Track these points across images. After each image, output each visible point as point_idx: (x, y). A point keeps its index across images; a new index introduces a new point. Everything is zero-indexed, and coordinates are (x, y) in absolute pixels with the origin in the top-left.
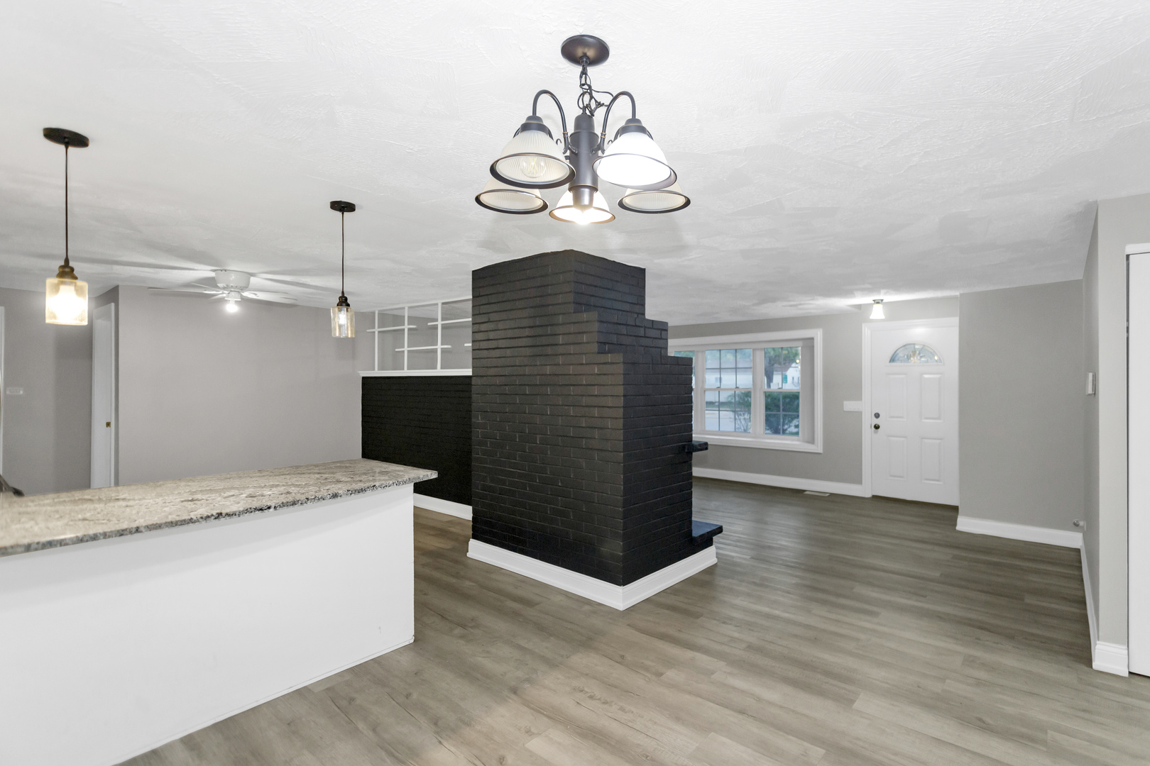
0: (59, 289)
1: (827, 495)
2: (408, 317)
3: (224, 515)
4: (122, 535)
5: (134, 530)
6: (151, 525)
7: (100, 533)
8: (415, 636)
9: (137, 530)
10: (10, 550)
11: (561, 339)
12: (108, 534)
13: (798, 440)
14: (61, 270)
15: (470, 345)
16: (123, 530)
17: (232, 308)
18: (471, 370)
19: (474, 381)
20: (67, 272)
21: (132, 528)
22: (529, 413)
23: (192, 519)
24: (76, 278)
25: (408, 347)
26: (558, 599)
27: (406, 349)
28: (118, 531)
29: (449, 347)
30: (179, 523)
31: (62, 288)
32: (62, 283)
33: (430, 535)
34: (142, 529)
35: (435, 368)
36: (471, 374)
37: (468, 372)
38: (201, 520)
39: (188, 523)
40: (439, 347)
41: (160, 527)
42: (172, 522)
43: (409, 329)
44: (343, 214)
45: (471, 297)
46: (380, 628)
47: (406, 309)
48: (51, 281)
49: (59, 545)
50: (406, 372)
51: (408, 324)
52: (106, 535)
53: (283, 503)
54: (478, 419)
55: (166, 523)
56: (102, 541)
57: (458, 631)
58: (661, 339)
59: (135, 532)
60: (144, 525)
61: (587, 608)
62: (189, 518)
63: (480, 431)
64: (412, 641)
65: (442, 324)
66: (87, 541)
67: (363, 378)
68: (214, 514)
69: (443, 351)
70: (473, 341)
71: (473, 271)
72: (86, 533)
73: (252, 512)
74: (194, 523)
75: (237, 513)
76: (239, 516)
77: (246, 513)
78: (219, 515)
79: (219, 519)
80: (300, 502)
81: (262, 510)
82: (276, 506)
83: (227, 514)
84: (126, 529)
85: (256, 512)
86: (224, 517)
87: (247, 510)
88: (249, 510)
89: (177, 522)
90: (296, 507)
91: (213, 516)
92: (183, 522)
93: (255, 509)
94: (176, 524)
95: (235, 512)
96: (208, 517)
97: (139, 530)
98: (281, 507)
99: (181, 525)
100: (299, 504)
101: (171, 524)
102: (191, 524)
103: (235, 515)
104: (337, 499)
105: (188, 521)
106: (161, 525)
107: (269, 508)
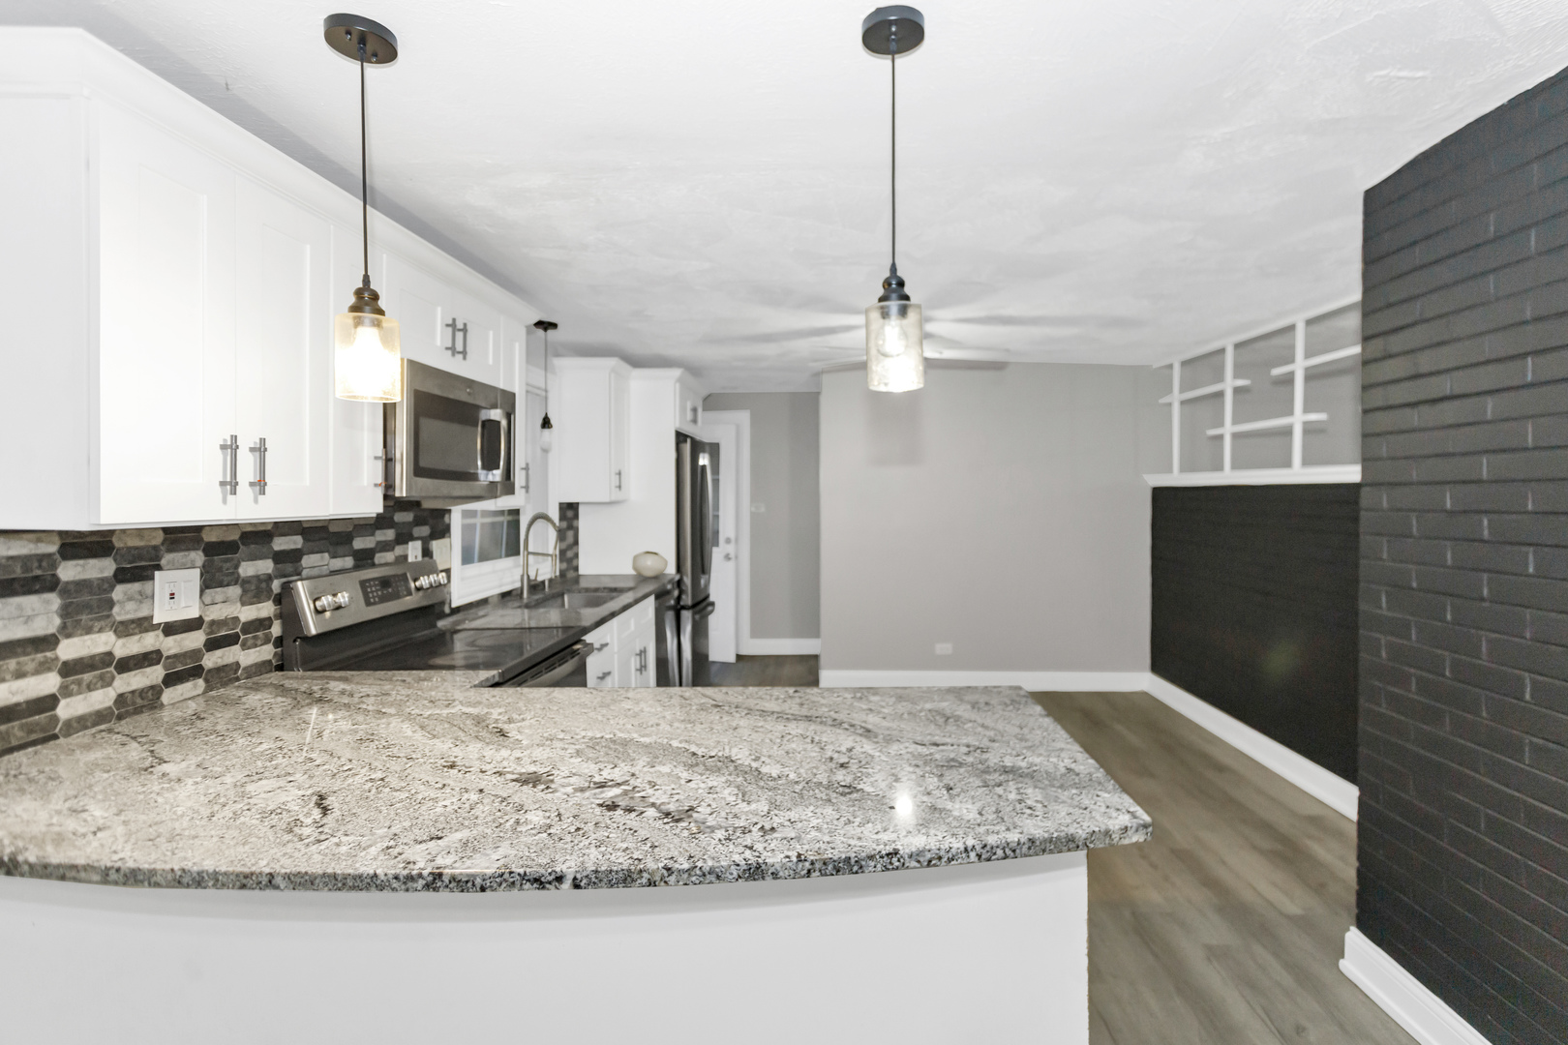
3: (446, 879)
4: (243, 887)
9: (270, 882)
10: (83, 875)
14: (359, 296)
18: (1359, 467)
20: (367, 300)
24: (381, 313)
27: (1228, 429)
28: (237, 875)
32: (359, 323)
33: (1255, 848)
34: (278, 880)
35: (1287, 463)
36: (1358, 479)
38: (395, 884)
39: (368, 887)
40: (1298, 419)
42: (335, 876)
43: (1237, 391)
47: (1229, 349)
48: (344, 319)
49: (146, 883)
50: (1229, 476)
51: (1236, 376)
53: (596, 872)
55: (324, 875)
56: (211, 892)
59: (266, 886)
62: (372, 872)
63: (1383, 639)
65: (1306, 368)
66: (188, 886)
67: (1154, 489)
68: (425, 872)
71: (1366, 193)
73: (513, 883)
74: (381, 888)
75: (478, 881)
76: (483, 889)
77: (501, 884)
78: (435, 879)
79: (436, 889)
80: (645, 875)
81: (539, 882)
82: (579, 876)
83: (453, 879)
84: (252, 874)
85: (525, 887)
86: (447, 886)
87: (502, 875)
88: (506, 876)
89: (345, 877)
90: (633, 891)
91: (420, 876)
92: (358, 883)
93: (523, 876)
94: (344, 884)
95: (474, 876)
96: (410, 878)
97: (273, 882)
98: (592, 884)
99: (353, 888)
100: (644, 881)
101: (333, 881)
102: (373, 889)
103: (474, 885)
104: (760, 883)
105: (369, 880)
106: (316, 878)
107: (560, 879)
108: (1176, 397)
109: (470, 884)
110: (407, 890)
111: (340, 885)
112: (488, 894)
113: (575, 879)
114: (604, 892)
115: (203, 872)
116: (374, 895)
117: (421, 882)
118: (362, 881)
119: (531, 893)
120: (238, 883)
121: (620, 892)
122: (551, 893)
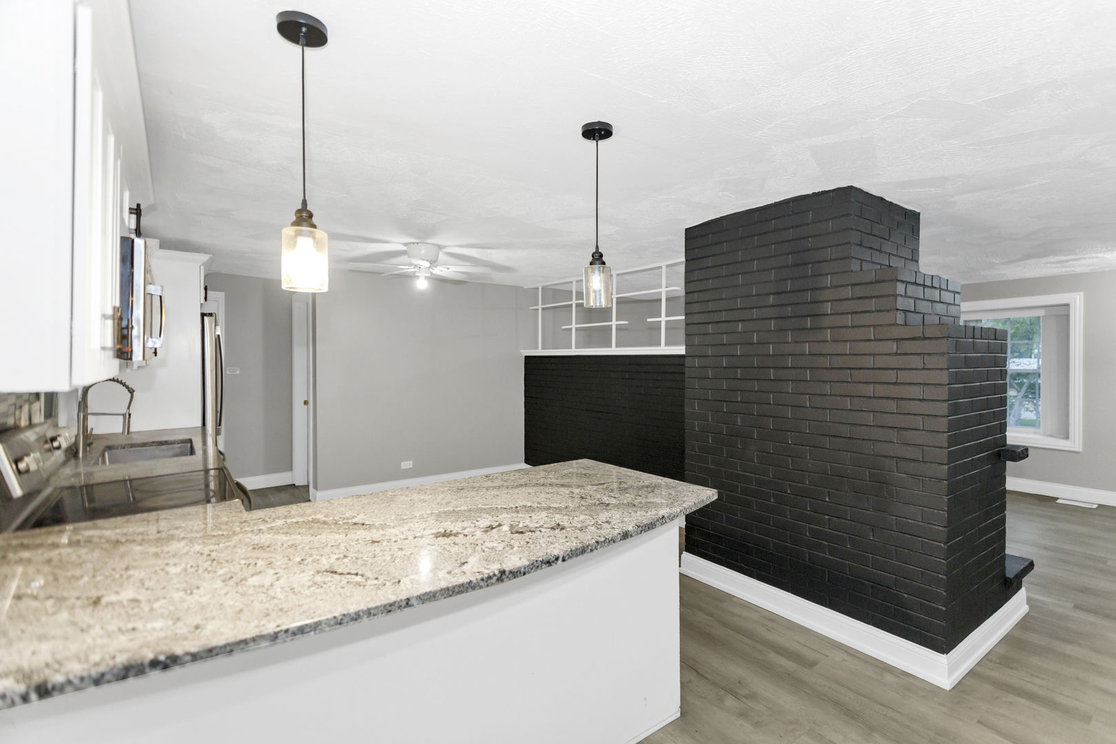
0: (295, 243)
1: (1095, 506)
2: (576, 292)
3: (507, 573)
5: (404, 604)
6: (423, 595)
7: (363, 611)
8: (681, 707)
9: (407, 604)
11: (828, 308)
12: (372, 611)
13: (1039, 434)
14: (298, 215)
15: (683, 317)
16: (391, 605)
17: (422, 284)
18: (684, 347)
19: (688, 362)
20: (304, 217)
21: (401, 600)
22: (774, 404)
23: (471, 581)
24: (314, 226)
25: (576, 324)
26: (839, 656)
27: (574, 326)
28: (385, 606)
29: (626, 322)
30: (457, 590)
31: (300, 240)
32: (298, 234)
36: (684, 353)
37: (680, 350)
38: (481, 583)
40: (614, 323)
41: (434, 596)
42: (448, 589)
43: (578, 305)
44: (597, 142)
45: (684, 259)
46: (645, 699)
47: (574, 282)
48: (289, 231)
50: (573, 351)
52: (370, 614)
53: (571, 551)
54: (693, 408)
55: (441, 590)
57: (730, 702)
58: (954, 304)
59: (405, 607)
60: (415, 595)
61: (889, 678)
62: (468, 581)
63: (697, 423)
64: (678, 715)
65: (617, 298)
67: (526, 357)
68: (497, 572)
69: (619, 328)
70: (686, 314)
71: (686, 230)
72: (345, 612)
73: (538, 567)
74: (473, 588)
75: (522, 570)
76: (524, 574)
77: (532, 569)
78: (502, 575)
79: (502, 581)
80: (590, 547)
81: (549, 563)
82: (565, 555)
83: (511, 572)
84: (395, 602)
85: (543, 567)
86: (508, 577)
87: (532, 564)
88: (535, 563)
89: (454, 587)
90: (586, 555)
91: (494, 575)
92: (462, 589)
93: (542, 562)
94: (453, 592)
95: (520, 568)
96: (490, 578)
97: (410, 603)
98: (570, 557)
99: (459, 592)
100: (589, 550)
101: (447, 592)
102: (470, 590)
103: (520, 573)
104: (627, 540)
105: (467, 585)
106: (436, 593)
107: (557, 559)
108: (540, 307)
109: (518, 573)
110: (488, 585)
111: (451, 593)
112: (527, 576)
113: (563, 557)
114: (575, 560)
115: (359, 611)
116: (471, 594)
117: (495, 578)
118: (463, 587)
119: (546, 569)
120: (385, 611)
121: (581, 557)
122: (554, 566)
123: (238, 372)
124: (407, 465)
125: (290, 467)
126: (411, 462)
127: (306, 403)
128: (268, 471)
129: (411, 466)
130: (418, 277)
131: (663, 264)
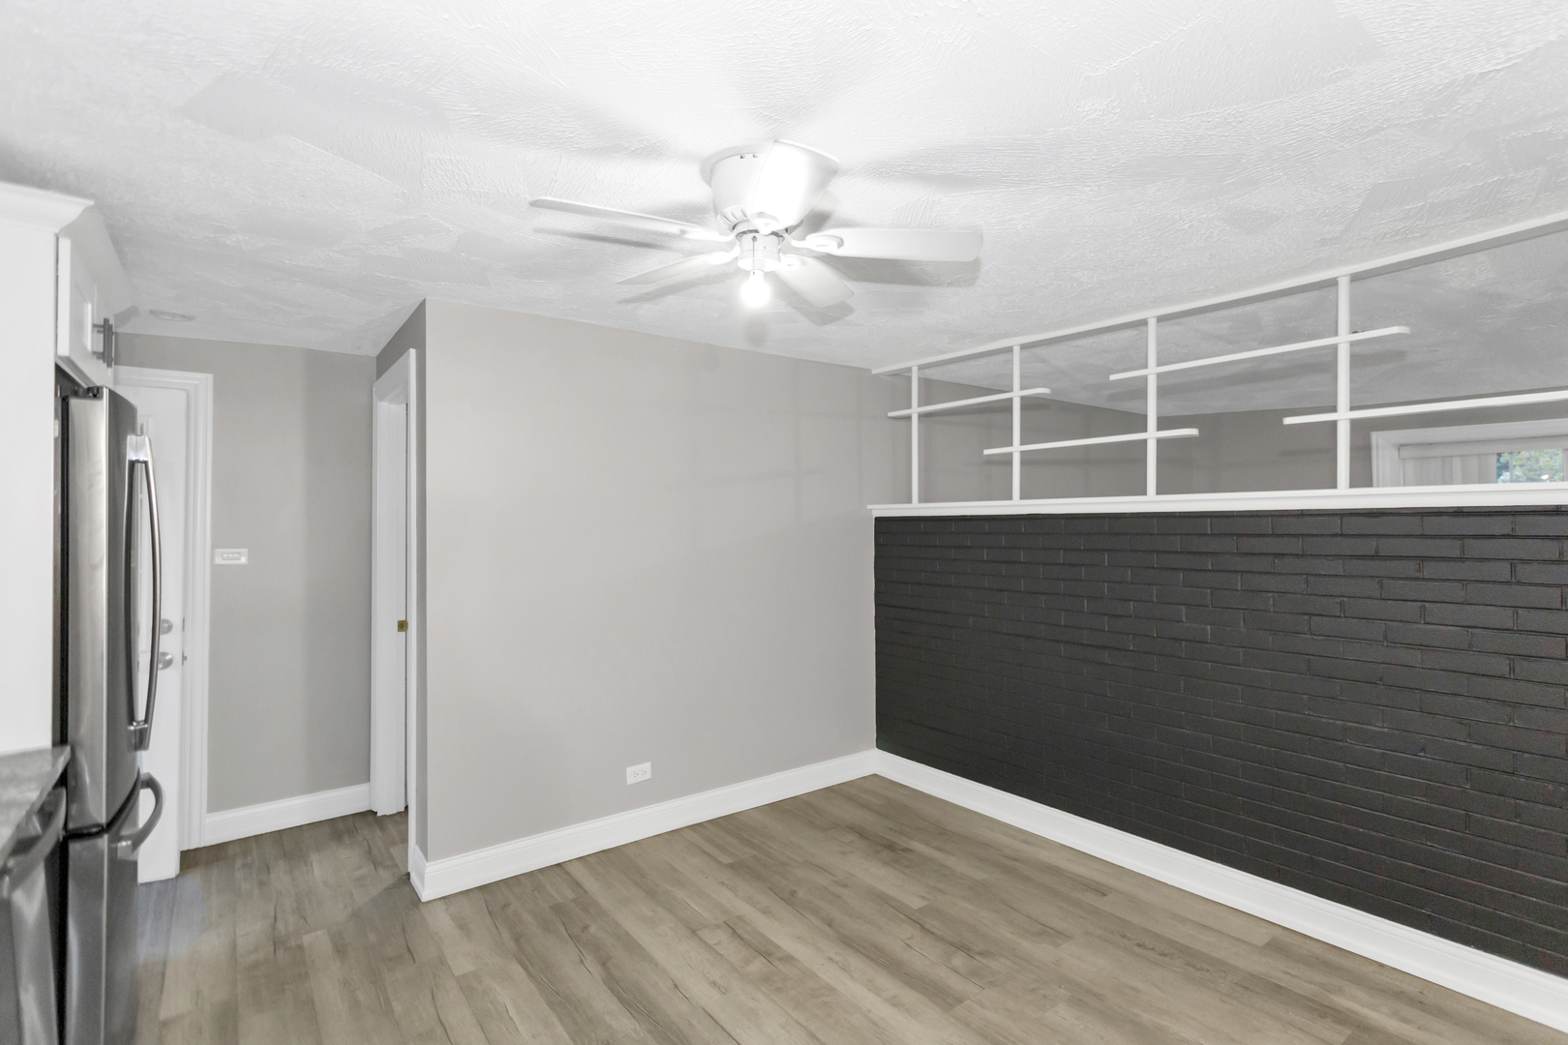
25: (1021, 444)
27: (1017, 448)
29: (1182, 434)
40: (1152, 436)
47: (1015, 350)
67: (878, 519)
108: (915, 410)
123: (244, 560)
124: (639, 773)
125: (364, 774)
126: (647, 766)
127: (403, 626)
128: (315, 785)
129: (648, 776)
130: (747, 273)
131: (1342, 272)
